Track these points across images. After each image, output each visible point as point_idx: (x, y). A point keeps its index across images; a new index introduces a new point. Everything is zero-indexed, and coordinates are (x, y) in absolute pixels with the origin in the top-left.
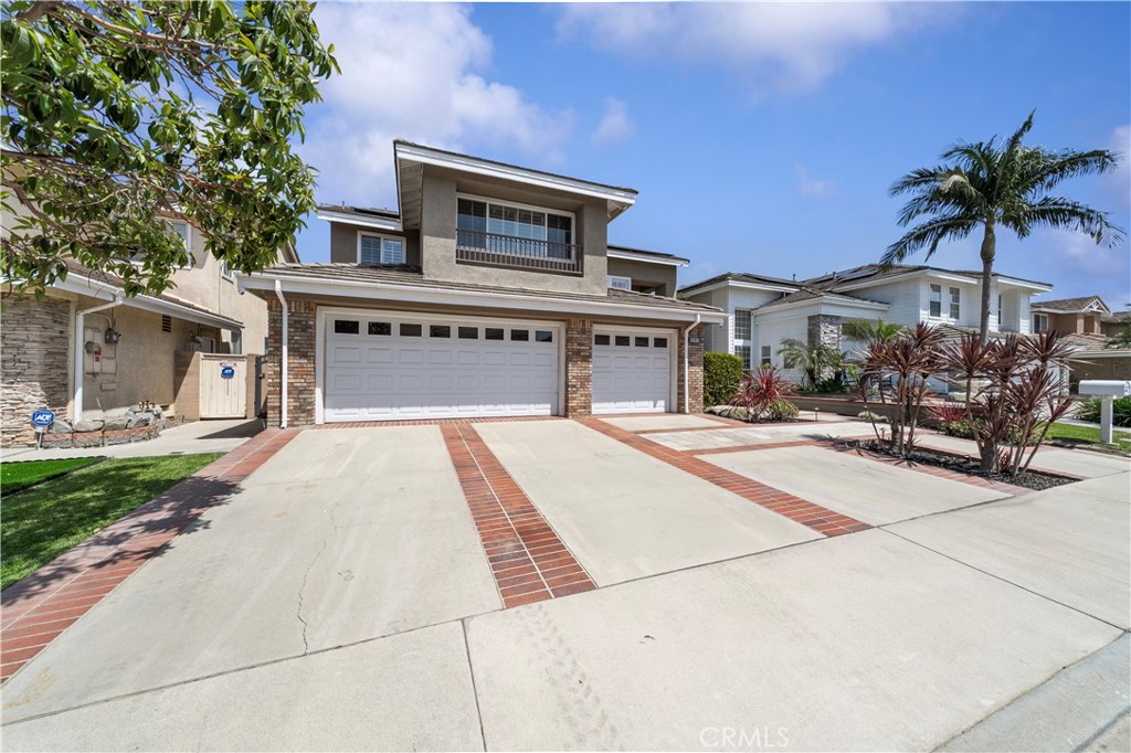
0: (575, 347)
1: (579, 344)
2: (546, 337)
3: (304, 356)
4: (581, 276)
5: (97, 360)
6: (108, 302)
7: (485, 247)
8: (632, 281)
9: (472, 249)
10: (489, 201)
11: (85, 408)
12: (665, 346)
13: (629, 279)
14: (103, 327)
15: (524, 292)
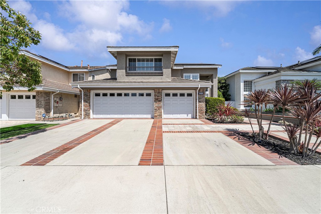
0: (156, 97)
1: (157, 97)
2: (149, 95)
3: (87, 102)
4: (162, 76)
5: (57, 104)
6: (56, 92)
7: (136, 71)
8: (200, 75)
9: (133, 72)
10: (137, 58)
11: (54, 113)
12: (191, 96)
13: (199, 74)
14: (59, 97)
15: (142, 82)
